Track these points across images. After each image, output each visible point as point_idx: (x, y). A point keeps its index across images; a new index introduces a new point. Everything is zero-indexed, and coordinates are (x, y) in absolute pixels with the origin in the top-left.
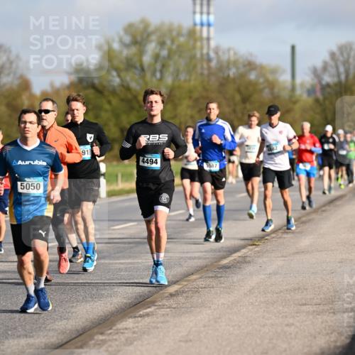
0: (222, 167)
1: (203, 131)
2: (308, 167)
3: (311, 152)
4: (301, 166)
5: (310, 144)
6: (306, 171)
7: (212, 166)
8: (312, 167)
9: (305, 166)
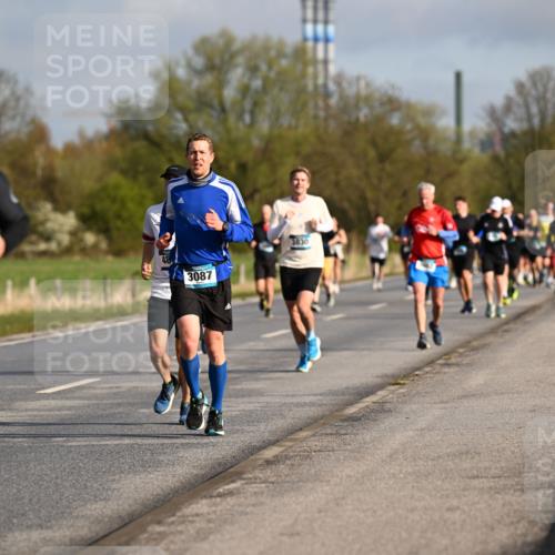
0: (224, 278)
1: (181, 201)
2: (432, 267)
3: (438, 239)
4: (419, 265)
5: (434, 224)
6: (428, 274)
7: (202, 277)
8: (439, 266)
9: (426, 266)
